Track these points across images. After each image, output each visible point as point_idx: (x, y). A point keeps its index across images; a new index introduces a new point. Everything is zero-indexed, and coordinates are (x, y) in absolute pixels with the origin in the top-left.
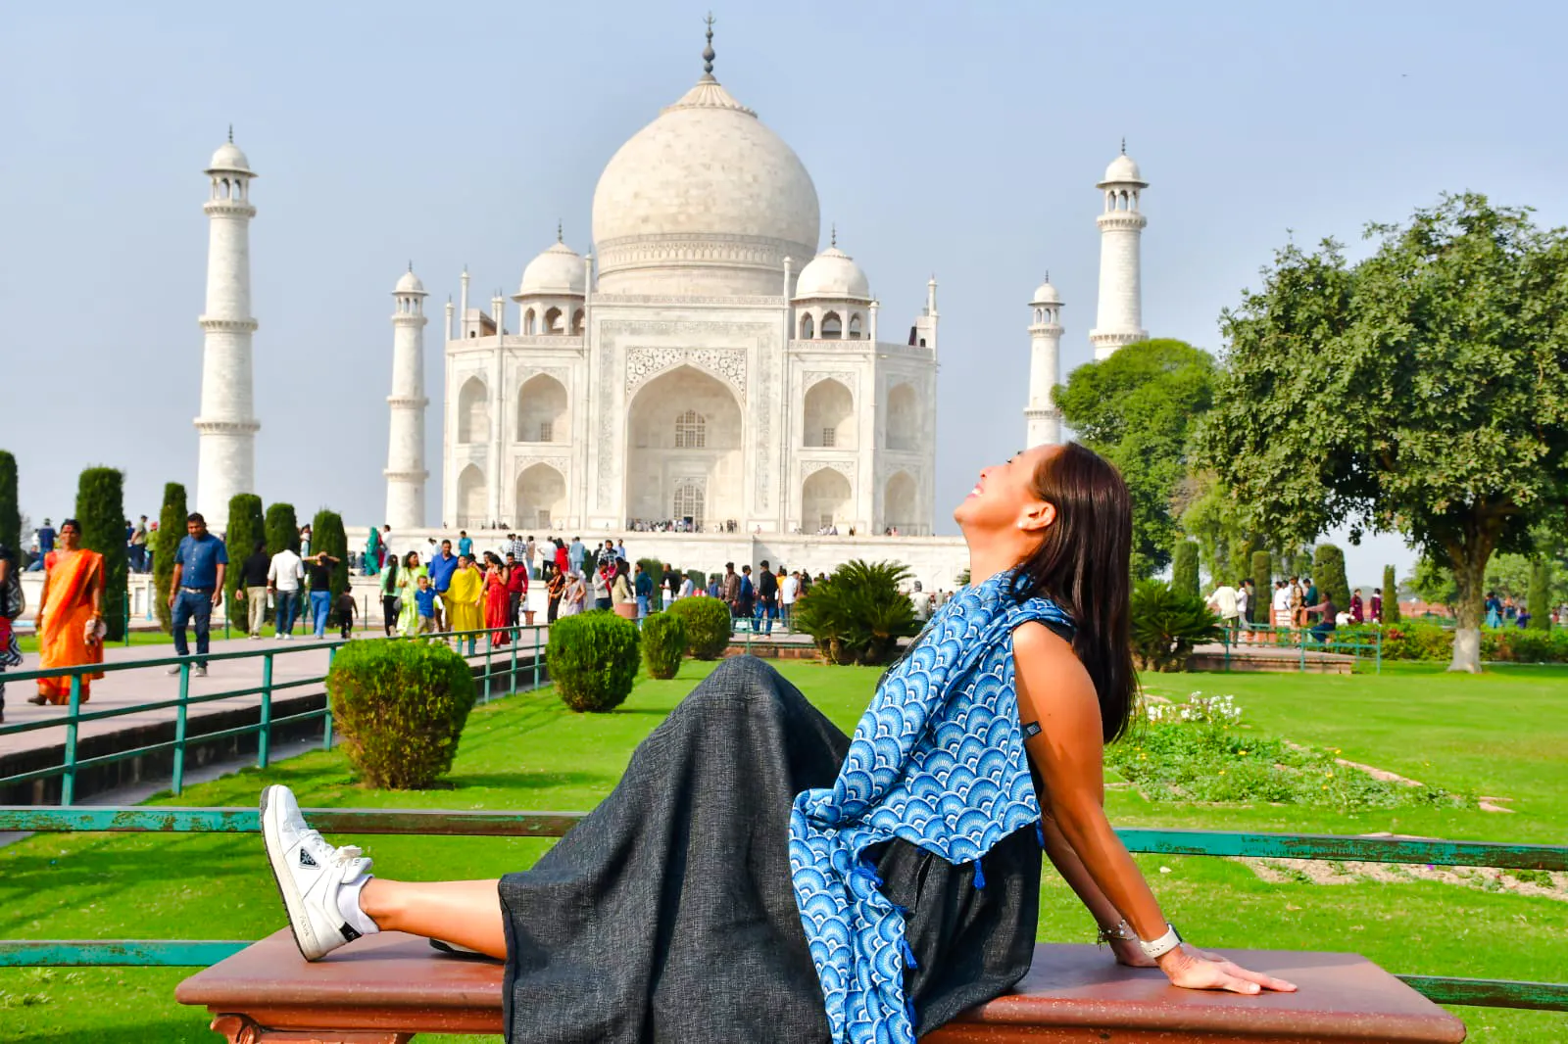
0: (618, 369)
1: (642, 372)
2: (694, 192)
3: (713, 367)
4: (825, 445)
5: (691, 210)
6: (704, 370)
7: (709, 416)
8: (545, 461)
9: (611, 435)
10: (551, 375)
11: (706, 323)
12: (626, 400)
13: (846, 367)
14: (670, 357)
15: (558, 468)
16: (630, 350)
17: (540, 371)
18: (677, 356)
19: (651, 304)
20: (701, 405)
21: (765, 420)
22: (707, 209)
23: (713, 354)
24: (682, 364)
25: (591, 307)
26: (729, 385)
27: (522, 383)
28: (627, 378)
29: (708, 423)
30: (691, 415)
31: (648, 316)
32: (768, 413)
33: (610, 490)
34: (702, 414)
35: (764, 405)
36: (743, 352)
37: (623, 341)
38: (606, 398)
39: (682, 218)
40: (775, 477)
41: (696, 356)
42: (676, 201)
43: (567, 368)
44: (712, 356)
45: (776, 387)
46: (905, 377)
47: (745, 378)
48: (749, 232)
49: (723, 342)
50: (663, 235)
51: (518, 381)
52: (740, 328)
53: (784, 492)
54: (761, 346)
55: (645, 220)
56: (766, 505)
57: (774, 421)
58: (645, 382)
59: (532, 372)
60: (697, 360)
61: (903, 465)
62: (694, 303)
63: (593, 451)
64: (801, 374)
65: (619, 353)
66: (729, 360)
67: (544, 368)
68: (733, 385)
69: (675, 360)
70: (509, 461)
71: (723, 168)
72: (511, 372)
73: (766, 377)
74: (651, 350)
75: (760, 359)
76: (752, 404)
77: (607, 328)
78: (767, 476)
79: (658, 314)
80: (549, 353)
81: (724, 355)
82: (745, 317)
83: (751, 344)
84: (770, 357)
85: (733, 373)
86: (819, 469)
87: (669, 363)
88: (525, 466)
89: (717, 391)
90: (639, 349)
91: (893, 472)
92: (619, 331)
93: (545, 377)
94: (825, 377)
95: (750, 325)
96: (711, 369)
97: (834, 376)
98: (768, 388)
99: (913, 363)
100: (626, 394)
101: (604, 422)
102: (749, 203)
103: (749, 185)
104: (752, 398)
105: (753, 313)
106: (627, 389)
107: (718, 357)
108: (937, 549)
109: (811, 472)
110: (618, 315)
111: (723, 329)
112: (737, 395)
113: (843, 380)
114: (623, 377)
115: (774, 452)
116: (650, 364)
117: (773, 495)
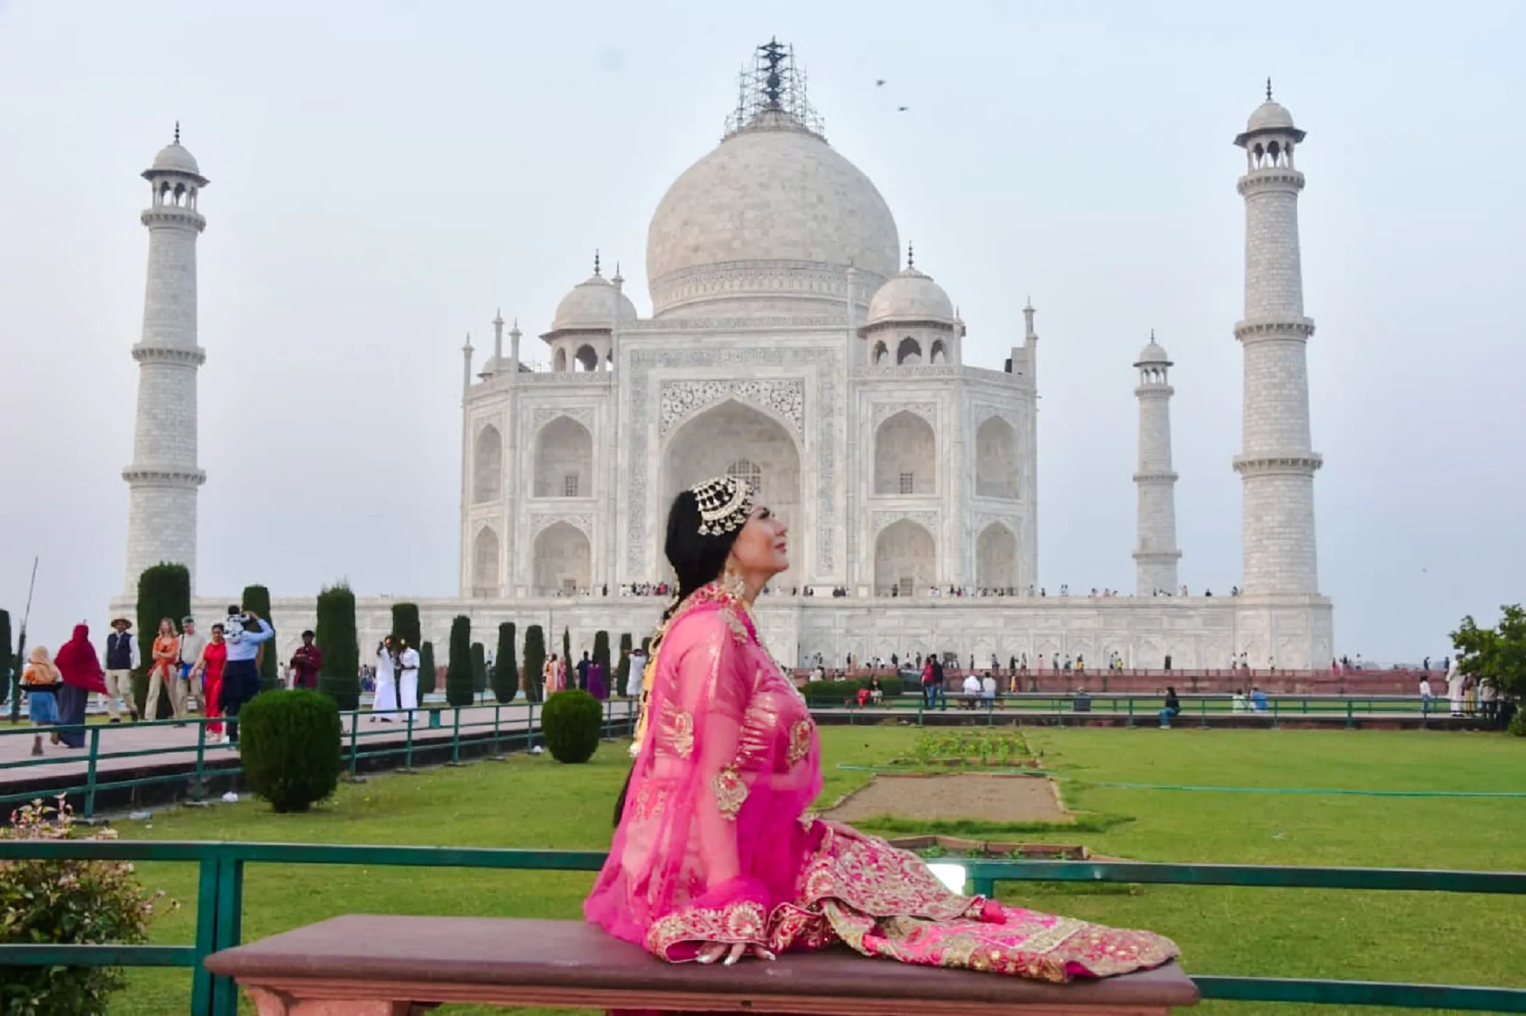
0: (652, 407)
1: (679, 409)
2: (750, 214)
3: (763, 402)
4: (902, 492)
5: (747, 234)
6: (752, 404)
7: (766, 465)
8: (567, 519)
9: (644, 485)
10: (575, 417)
11: (754, 349)
12: (661, 446)
13: (924, 396)
14: (713, 391)
15: (582, 527)
16: (665, 384)
17: (560, 414)
18: (720, 388)
19: (688, 329)
20: (757, 452)
21: (827, 464)
22: (765, 233)
23: (763, 386)
24: (727, 399)
25: (619, 336)
26: (784, 424)
27: (539, 428)
28: (662, 417)
29: (763, 474)
30: (745, 463)
31: (687, 344)
32: (831, 454)
33: (643, 553)
34: (757, 462)
35: (826, 445)
36: (800, 383)
37: (657, 374)
38: (638, 443)
39: (736, 244)
40: (840, 532)
41: (743, 388)
42: (729, 225)
43: (593, 409)
44: (762, 388)
45: (841, 423)
46: (996, 409)
47: (803, 413)
48: (814, 258)
49: (777, 372)
50: (716, 264)
51: (535, 426)
52: (796, 352)
53: (851, 549)
54: (822, 375)
55: (696, 249)
56: (830, 566)
57: (839, 466)
58: (684, 422)
59: (551, 413)
60: (744, 394)
61: (998, 515)
62: (741, 327)
63: (623, 505)
64: (870, 408)
65: (653, 388)
66: (782, 392)
67: (565, 410)
68: (787, 420)
69: (719, 395)
70: (524, 520)
71: (784, 187)
72: (527, 416)
73: (828, 411)
74: (689, 383)
75: (820, 390)
76: (812, 444)
77: (638, 359)
78: (830, 530)
79: (699, 341)
80: (572, 392)
81: (777, 387)
82: (803, 341)
83: (809, 372)
84: (832, 388)
85: (788, 407)
86: (893, 521)
87: (714, 398)
88: (544, 525)
89: (774, 434)
90: (677, 382)
91: (985, 524)
92: (652, 363)
93: (568, 421)
94: (899, 409)
95: (808, 351)
96: (762, 404)
97: (911, 408)
98: (830, 425)
99: (1007, 393)
100: (661, 437)
101: (636, 469)
102: (812, 224)
103: (813, 206)
104: (811, 436)
105: (813, 336)
106: (662, 430)
107: (769, 387)
108: (1042, 612)
109: (883, 525)
110: (650, 344)
111: (775, 357)
112: (794, 434)
113: (922, 413)
114: (657, 418)
115: (840, 502)
116: (689, 400)
117: (839, 554)
